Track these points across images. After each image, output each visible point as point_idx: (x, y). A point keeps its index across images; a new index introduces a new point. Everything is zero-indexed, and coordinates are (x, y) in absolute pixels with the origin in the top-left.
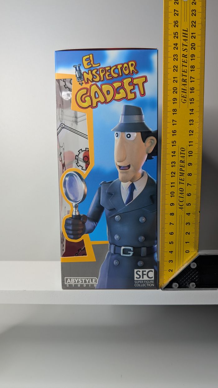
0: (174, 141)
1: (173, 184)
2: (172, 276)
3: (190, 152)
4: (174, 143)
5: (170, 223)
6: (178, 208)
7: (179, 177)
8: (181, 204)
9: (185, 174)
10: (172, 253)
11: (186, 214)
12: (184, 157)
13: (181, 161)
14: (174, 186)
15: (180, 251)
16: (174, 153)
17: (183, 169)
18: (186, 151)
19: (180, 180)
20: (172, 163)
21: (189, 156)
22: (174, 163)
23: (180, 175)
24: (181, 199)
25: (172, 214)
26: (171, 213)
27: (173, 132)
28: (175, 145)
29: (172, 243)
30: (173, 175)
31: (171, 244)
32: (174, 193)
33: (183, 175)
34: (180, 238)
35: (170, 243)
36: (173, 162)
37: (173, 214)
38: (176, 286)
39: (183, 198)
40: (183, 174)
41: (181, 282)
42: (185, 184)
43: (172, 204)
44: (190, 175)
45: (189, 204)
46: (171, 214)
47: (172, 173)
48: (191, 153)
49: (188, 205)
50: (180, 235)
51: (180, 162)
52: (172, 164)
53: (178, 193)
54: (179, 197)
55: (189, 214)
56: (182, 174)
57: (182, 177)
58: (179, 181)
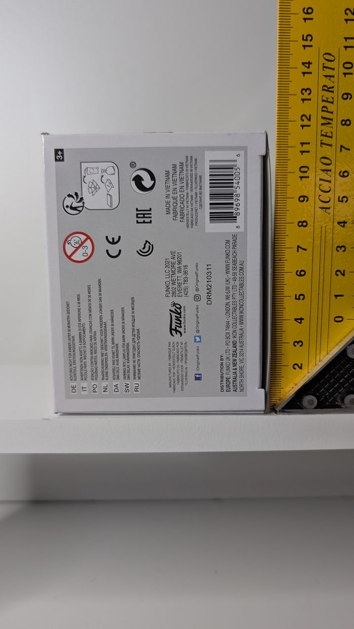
0: (308, 35)
1: (305, 148)
3: (346, 66)
4: (307, 40)
5: (298, 247)
6: (318, 209)
7: (320, 128)
8: (325, 197)
9: (335, 120)
10: (300, 323)
11: (336, 224)
12: (333, 76)
13: (325, 88)
14: (309, 152)
15: (320, 316)
16: (307, 65)
17: (331, 107)
18: (337, 60)
19: (322, 135)
21: (345, 74)
22: (308, 91)
23: (322, 124)
24: (326, 186)
25: (303, 224)
26: (299, 222)
27: (305, 11)
28: (311, 46)
29: (301, 297)
30: (306, 122)
31: (299, 299)
32: (308, 169)
33: (329, 123)
34: (321, 285)
35: (296, 299)
36: (306, 90)
37: (305, 224)
38: (311, 402)
39: (330, 182)
40: (330, 121)
41: (323, 395)
42: (334, 145)
43: (304, 197)
44: (346, 123)
45: (345, 199)
46: (300, 224)
47: (304, 118)
48: (348, 65)
49: (342, 201)
50: (321, 278)
51: (323, 90)
52: (303, 94)
53: (317, 169)
54: (321, 180)
55: (343, 224)
56: (327, 122)
57: (327, 129)
58: (320, 138)
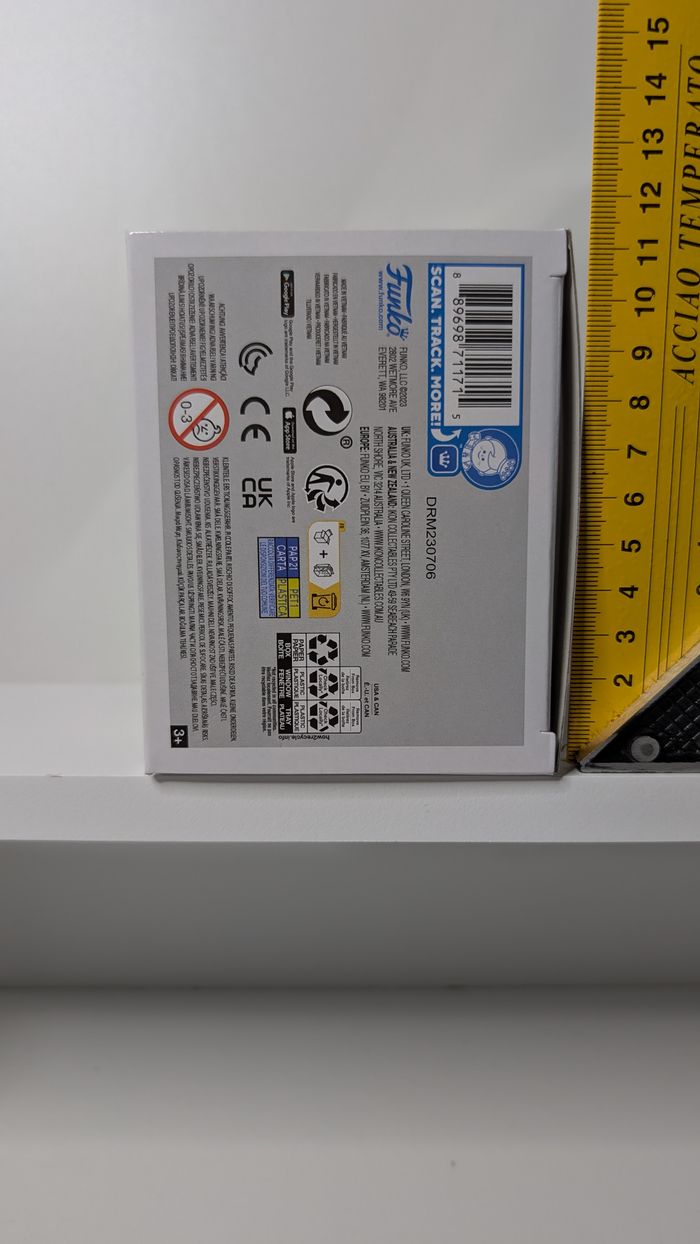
0: (659, 21)
1: (648, 250)
2: (629, 706)
4: (657, 30)
5: (631, 447)
6: (670, 374)
7: (680, 209)
8: (685, 349)
10: (631, 596)
13: (691, 128)
14: (655, 258)
15: (669, 584)
16: (656, 82)
19: (682, 224)
20: (648, 136)
22: (657, 136)
23: (684, 202)
24: (687, 327)
25: (640, 402)
26: (634, 399)
28: (666, 42)
29: (634, 546)
30: (651, 198)
31: (630, 550)
32: (654, 293)
34: (673, 523)
35: (624, 549)
36: (653, 133)
37: (643, 403)
38: (648, 750)
39: (695, 318)
41: (671, 735)
43: (643, 348)
46: (635, 403)
47: (647, 190)
50: (674, 509)
51: (687, 132)
52: (646, 141)
53: (671, 293)
54: (677, 314)
57: (692, 212)
58: (678, 230)
